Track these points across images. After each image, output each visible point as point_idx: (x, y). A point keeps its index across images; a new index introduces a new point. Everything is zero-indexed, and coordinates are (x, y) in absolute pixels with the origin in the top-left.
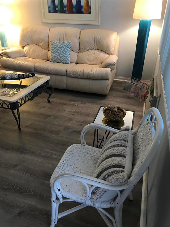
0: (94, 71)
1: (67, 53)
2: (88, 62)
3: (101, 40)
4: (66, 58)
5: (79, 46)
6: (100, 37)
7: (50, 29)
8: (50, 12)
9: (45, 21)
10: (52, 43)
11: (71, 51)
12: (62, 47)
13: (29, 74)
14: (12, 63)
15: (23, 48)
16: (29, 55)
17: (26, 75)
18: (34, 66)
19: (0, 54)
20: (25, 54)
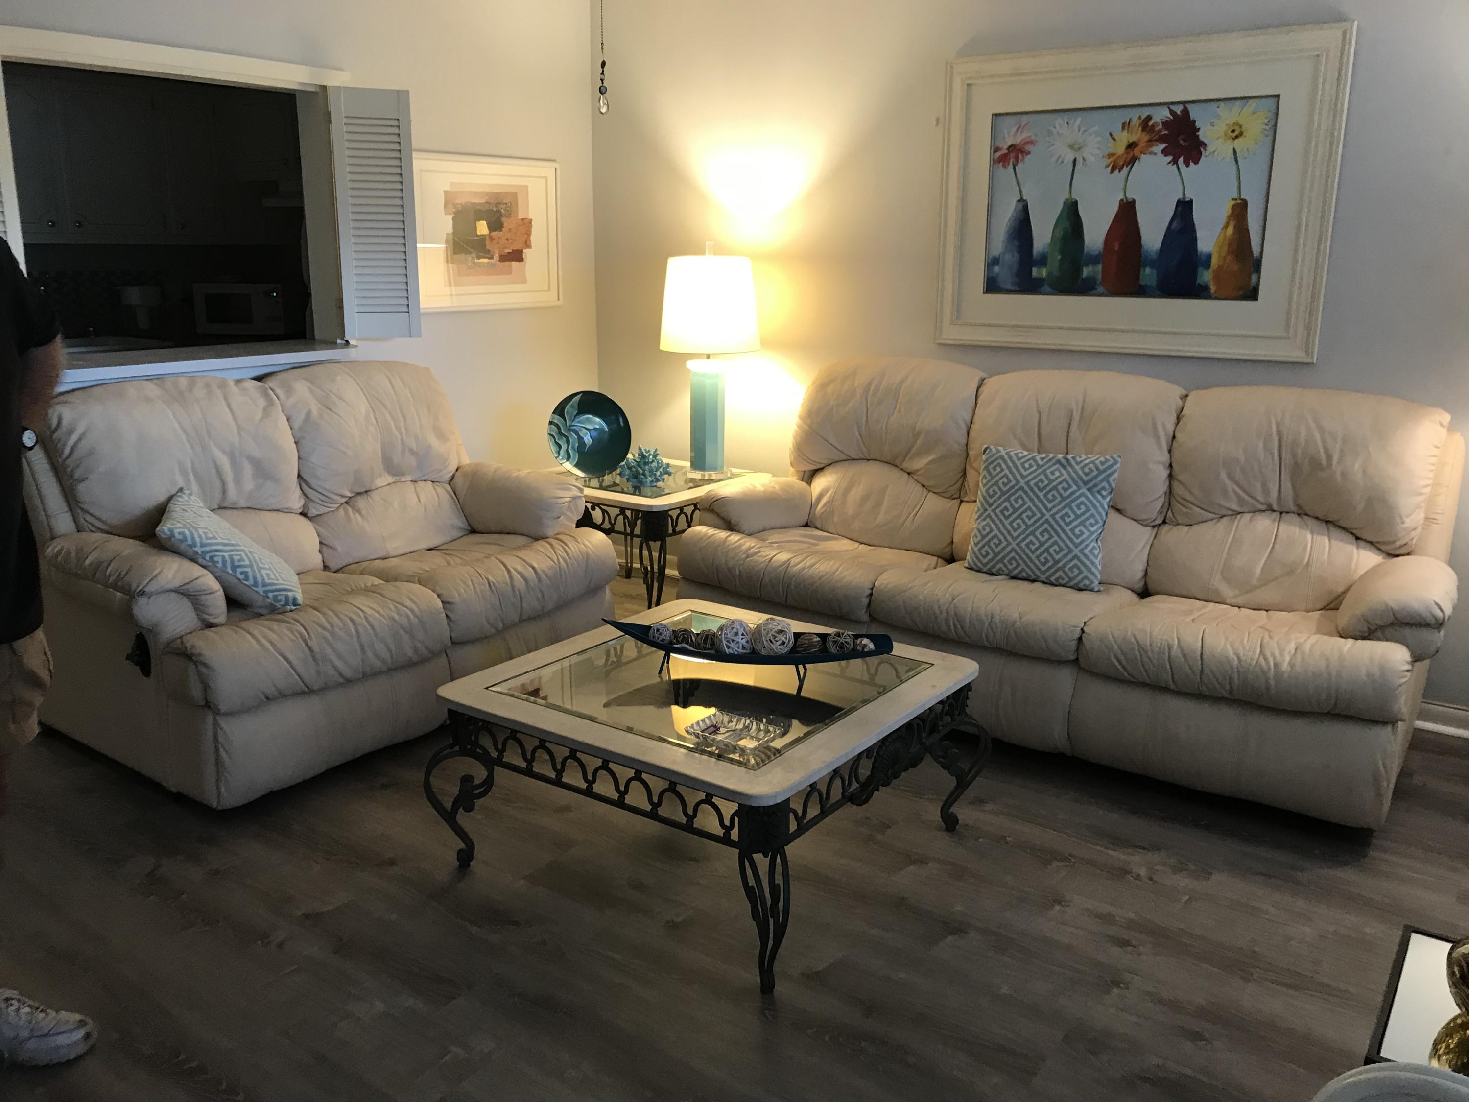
0: (1282, 651)
1: (1082, 523)
2: (1227, 591)
3: (1329, 458)
4: (1076, 551)
5: (1170, 487)
6: (1317, 436)
7: (983, 380)
8: (992, 286)
9: (954, 334)
10: (994, 462)
11: (1113, 514)
12: (1055, 488)
13: (856, 636)
14: (742, 562)
15: (806, 477)
16: (836, 519)
17: (842, 643)
18: (872, 589)
19: (681, 509)
20: (818, 516)
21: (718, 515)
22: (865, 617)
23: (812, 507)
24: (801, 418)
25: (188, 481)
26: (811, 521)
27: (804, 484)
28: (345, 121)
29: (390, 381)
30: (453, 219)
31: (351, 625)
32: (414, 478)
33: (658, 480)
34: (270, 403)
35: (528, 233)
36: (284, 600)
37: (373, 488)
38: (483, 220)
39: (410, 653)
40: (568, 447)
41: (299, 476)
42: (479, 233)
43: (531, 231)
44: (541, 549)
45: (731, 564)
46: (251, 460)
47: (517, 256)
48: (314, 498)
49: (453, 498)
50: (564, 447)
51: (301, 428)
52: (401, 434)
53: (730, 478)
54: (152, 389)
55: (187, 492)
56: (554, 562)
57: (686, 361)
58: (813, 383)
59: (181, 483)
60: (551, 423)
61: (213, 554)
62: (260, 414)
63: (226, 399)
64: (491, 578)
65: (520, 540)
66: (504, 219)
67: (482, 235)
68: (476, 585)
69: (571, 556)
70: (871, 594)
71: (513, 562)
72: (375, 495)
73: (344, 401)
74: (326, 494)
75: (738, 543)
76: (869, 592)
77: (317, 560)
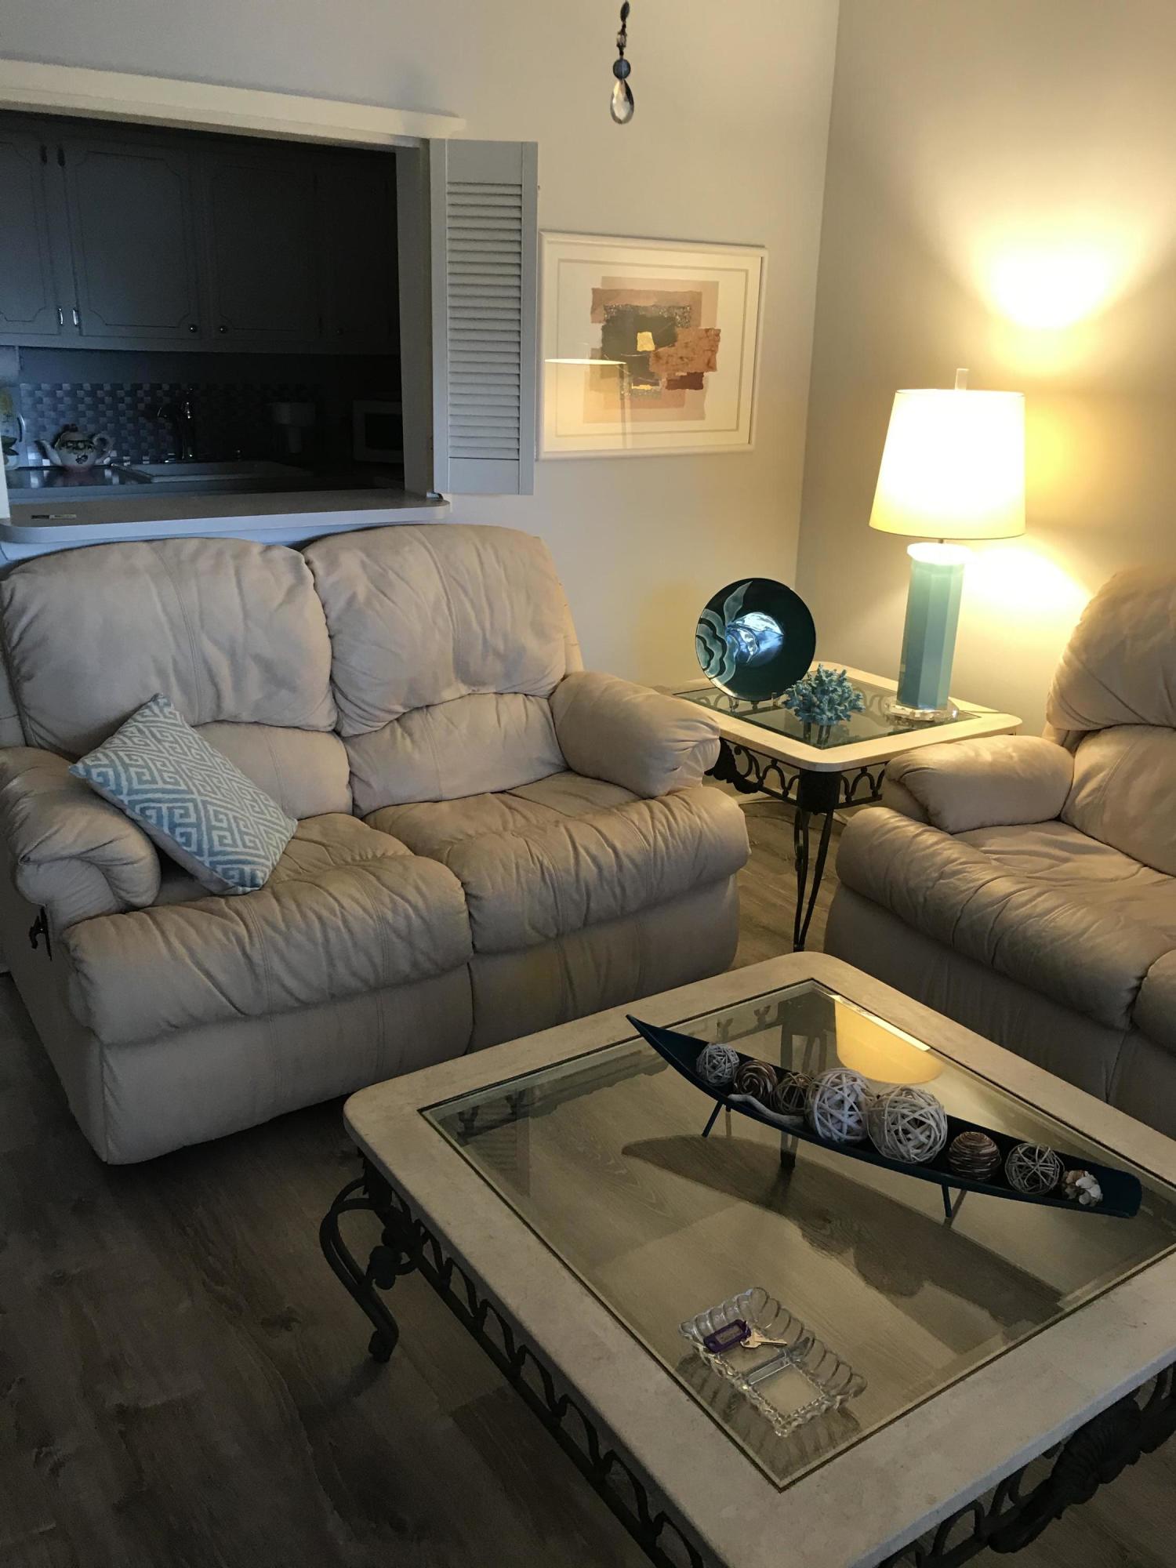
14: (930, 884)
15: (1070, 739)
16: (1107, 817)
17: (1035, 1173)
18: (1142, 978)
19: (864, 769)
20: (1078, 808)
21: (911, 793)
22: (1122, 1022)
23: (1071, 792)
24: (1072, 647)
25: (167, 687)
26: (1066, 814)
27: (1063, 750)
28: (448, 188)
29: (479, 555)
30: (604, 329)
31: (317, 925)
32: (499, 689)
33: (839, 718)
34: (300, 580)
35: (713, 350)
36: (237, 876)
37: (436, 702)
38: (649, 331)
39: (405, 966)
40: (723, 656)
41: (331, 678)
42: (639, 349)
43: (717, 346)
44: (635, 818)
45: (912, 884)
46: (258, 659)
47: (695, 381)
48: (351, 715)
49: (547, 719)
50: (717, 655)
51: (339, 619)
52: (483, 629)
53: (955, 721)
54: (144, 557)
55: (161, 701)
56: (649, 845)
57: (907, 546)
58: (1100, 595)
59: (155, 685)
60: (701, 621)
61: (146, 805)
62: (280, 596)
63: (237, 573)
64: (546, 862)
65: (616, 794)
66: (678, 330)
67: (645, 352)
68: (522, 872)
69: (675, 833)
70: (1138, 988)
71: (586, 837)
72: (438, 713)
73: (407, 583)
74: (367, 708)
75: (932, 849)
76: (1134, 983)
77: (341, 797)
